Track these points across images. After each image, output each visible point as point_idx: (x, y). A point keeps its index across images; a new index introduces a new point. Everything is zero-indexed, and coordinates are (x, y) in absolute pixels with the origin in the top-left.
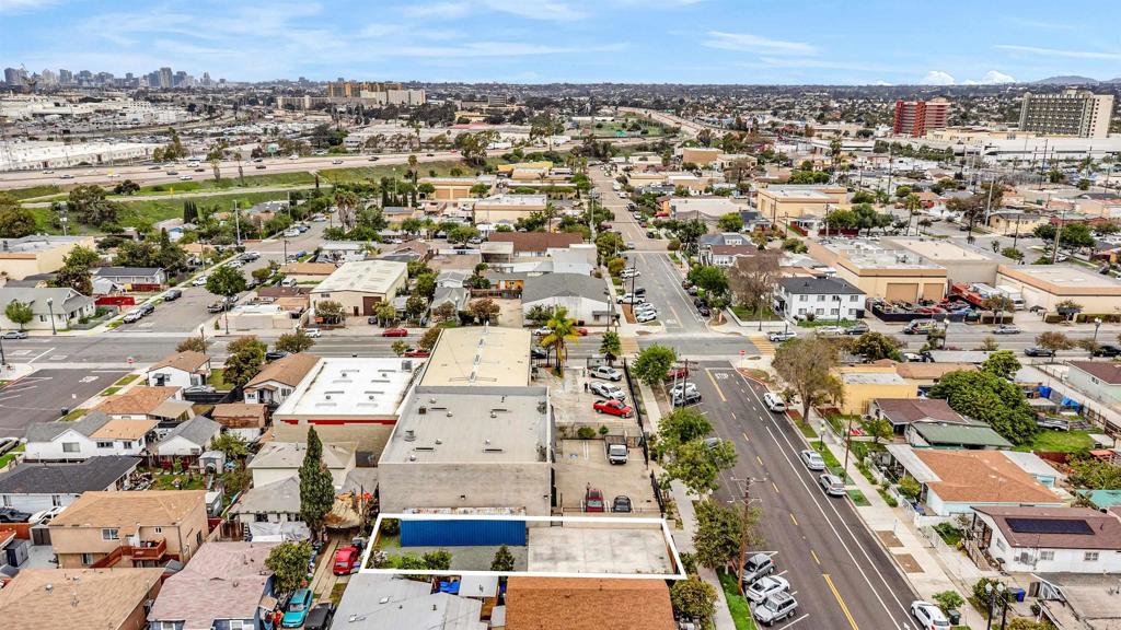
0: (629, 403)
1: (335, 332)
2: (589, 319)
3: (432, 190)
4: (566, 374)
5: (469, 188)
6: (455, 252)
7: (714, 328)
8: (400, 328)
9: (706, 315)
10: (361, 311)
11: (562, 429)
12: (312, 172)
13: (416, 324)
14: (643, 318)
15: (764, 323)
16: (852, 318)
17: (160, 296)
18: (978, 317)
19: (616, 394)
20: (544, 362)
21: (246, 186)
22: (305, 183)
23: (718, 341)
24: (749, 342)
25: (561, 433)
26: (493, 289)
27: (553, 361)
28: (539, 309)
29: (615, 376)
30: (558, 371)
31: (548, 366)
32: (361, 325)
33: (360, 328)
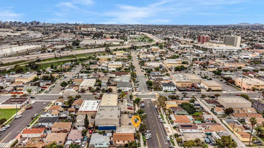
0: (133, 108)
1: (84, 94)
2: (128, 91)
3: (99, 59)
4: (124, 102)
5: (107, 59)
6: (104, 75)
7: (150, 92)
8: (95, 93)
9: (149, 90)
10: (88, 89)
11: (122, 112)
12: (74, 55)
13: (98, 92)
14: (138, 91)
15: (158, 92)
16: (174, 90)
17: (51, 86)
18: (195, 90)
19: (131, 106)
20: (120, 99)
21: (61, 59)
22: (73, 58)
23: (150, 95)
24: (155, 95)
25: (122, 113)
26: (112, 84)
27: (121, 99)
28: (119, 89)
29: (131, 102)
30: (122, 101)
31: (121, 100)
32: (88, 92)
33: (88, 93)
